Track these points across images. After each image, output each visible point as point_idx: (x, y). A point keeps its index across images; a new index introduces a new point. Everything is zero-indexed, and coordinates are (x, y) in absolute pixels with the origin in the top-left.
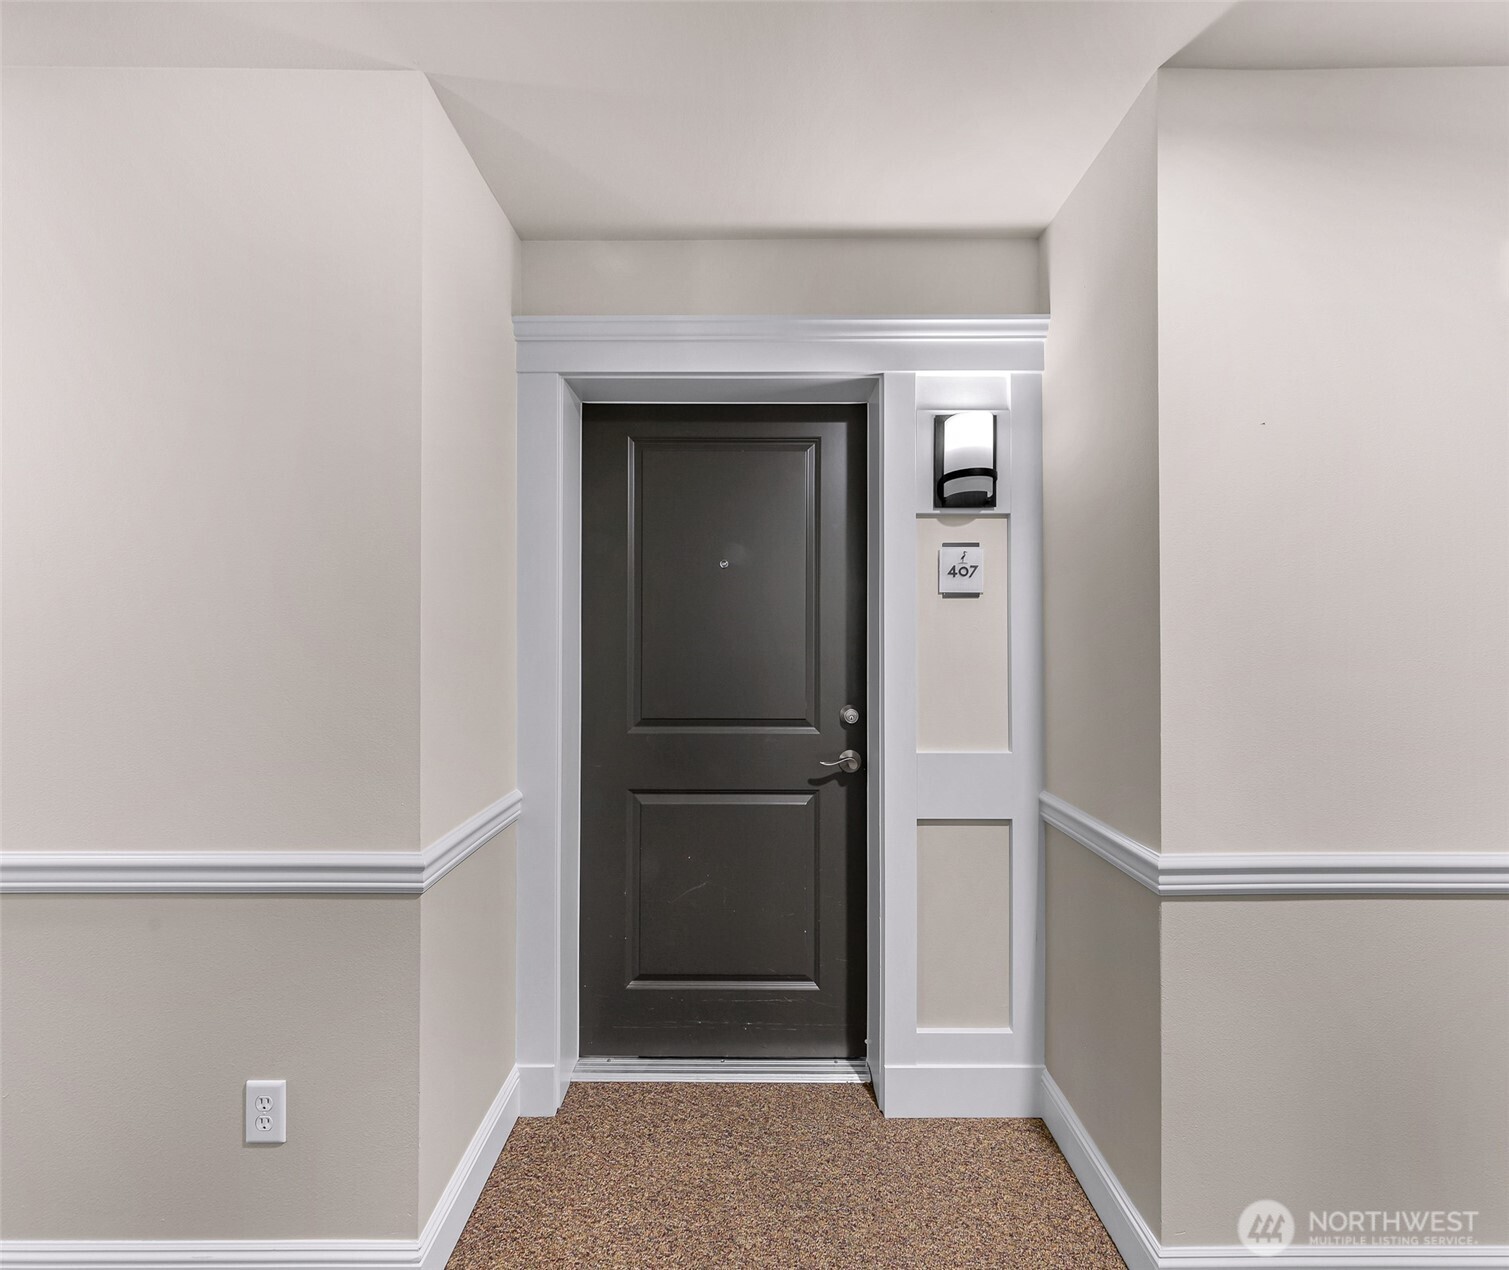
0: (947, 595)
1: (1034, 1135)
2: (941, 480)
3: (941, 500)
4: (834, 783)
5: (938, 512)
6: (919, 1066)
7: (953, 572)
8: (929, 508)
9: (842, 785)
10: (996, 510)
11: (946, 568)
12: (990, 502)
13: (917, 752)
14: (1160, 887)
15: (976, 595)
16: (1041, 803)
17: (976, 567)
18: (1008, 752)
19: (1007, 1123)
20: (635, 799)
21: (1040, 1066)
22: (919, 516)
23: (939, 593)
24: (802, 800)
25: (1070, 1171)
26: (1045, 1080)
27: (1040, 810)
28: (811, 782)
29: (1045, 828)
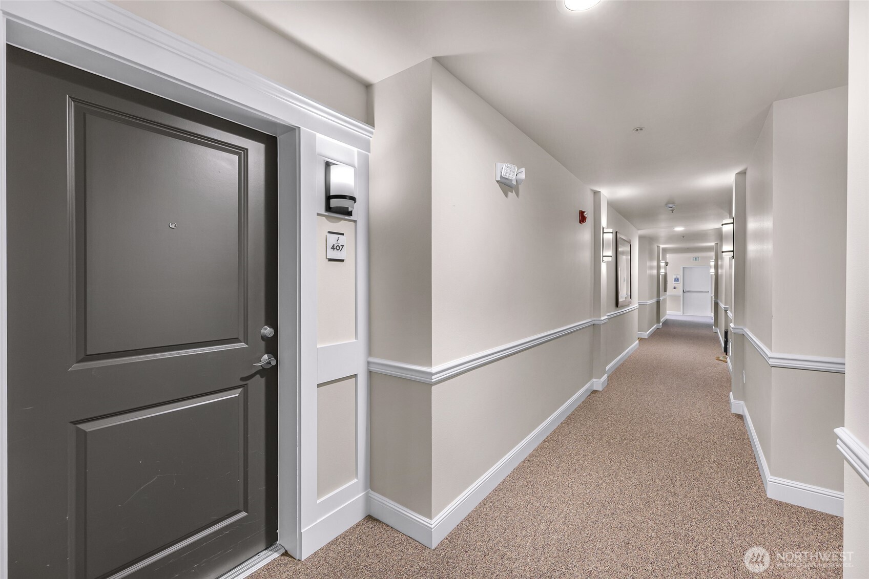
0: (330, 260)
1: (370, 522)
2: (329, 198)
3: (328, 208)
4: (258, 376)
5: (327, 214)
6: (318, 521)
7: (333, 248)
8: (323, 211)
9: (262, 377)
10: (351, 218)
11: (330, 245)
12: (350, 214)
13: (318, 347)
14: (433, 381)
15: (342, 261)
16: (369, 363)
17: (343, 246)
18: (355, 341)
19: (358, 525)
20: (79, 429)
21: (367, 491)
22: (318, 214)
23: (326, 258)
24: (235, 394)
25: (388, 526)
26: (371, 496)
27: (368, 366)
28: (243, 379)
29: (370, 374)
